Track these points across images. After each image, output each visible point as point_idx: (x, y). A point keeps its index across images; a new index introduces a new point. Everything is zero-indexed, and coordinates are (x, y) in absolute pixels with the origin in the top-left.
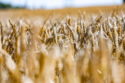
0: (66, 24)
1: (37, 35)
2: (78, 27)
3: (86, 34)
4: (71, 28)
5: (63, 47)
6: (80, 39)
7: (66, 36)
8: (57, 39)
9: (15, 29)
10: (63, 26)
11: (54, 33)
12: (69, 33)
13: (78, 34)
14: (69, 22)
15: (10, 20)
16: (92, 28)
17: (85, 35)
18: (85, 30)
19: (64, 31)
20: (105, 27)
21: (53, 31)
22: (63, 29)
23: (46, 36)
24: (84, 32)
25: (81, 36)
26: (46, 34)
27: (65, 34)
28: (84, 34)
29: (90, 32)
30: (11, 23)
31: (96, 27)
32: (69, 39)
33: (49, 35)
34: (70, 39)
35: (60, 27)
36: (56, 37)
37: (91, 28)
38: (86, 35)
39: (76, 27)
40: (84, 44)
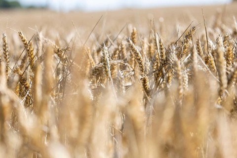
0: (128, 41)
1: (71, 61)
2: (150, 47)
3: (164, 61)
4: (137, 48)
5: (122, 86)
6: (154, 70)
7: (126, 64)
8: (111, 70)
9: (32, 49)
10: (122, 45)
11: (104, 58)
12: (133, 59)
13: (149, 59)
14: (134, 37)
15: (21, 33)
16: (176, 50)
17: (163, 63)
18: (164, 53)
19: (123, 55)
20: (201, 48)
21: (104, 54)
22: (121, 51)
23: (89, 63)
24: (162, 56)
25: (156, 64)
26: (89, 60)
27: (125, 61)
28: (162, 60)
29: (174, 57)
30: (22, 38)
31: (185, 48)
32: (132, 69)
33: (95, 62)
34: (134, 71)
35: (116, 46)
36: (109, 66)
37: (175, 48)
38: (165, 62)
39: (146, 46)
40: (162, 80)
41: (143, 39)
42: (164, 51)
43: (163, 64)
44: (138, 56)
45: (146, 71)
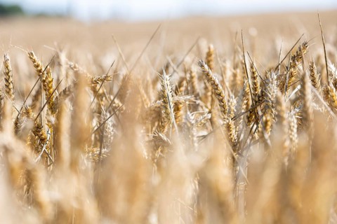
0: (202, 66)
1: (112, 98)
2: (235, 75)
3: (259, 97)
4: (216, 77)
5: (193, 136)
6: (243, 111)
7: (198, 102)
8: (174, 110)
9: (50, 80)
10: (191, 72)
11: (164, 92)
12: (210, 94)
13: (234, 94)
14: (210, 59)
15: (32, 54)
16: (277, 79)
17: (257, 99)
18: (258, 85)
19: (193, 87)
20: (317, 76)
21: (163, 86)
22: (191, 82)
23: (140, 100)
24: (255, 89)
25: (245, 102)
26: (139, 96)
27: (197, 96)
28: (255, 95)
29: (274, 91)
30: (34, 61)
31: (291, 75)
32: (207, 110)
33: (150, 100)
34: (210, 112)
35: (182, 74)
36: (172, 105)
37: (275, 77)
38: (260, 99)
39: (229, 74)
40: (255, 126)
41: (224, 61)
42: (258, 81)
43: (256, 102)
44: (217, 89)
45: (229, 112)
